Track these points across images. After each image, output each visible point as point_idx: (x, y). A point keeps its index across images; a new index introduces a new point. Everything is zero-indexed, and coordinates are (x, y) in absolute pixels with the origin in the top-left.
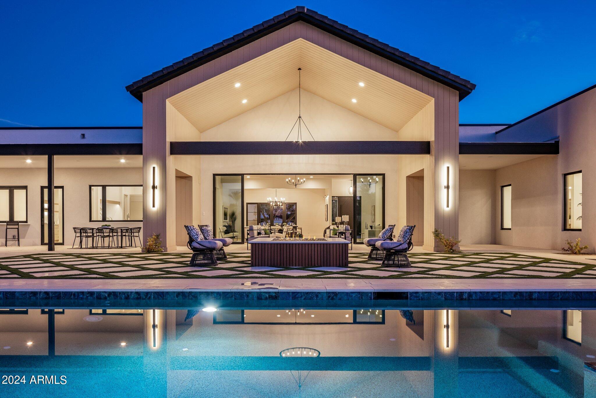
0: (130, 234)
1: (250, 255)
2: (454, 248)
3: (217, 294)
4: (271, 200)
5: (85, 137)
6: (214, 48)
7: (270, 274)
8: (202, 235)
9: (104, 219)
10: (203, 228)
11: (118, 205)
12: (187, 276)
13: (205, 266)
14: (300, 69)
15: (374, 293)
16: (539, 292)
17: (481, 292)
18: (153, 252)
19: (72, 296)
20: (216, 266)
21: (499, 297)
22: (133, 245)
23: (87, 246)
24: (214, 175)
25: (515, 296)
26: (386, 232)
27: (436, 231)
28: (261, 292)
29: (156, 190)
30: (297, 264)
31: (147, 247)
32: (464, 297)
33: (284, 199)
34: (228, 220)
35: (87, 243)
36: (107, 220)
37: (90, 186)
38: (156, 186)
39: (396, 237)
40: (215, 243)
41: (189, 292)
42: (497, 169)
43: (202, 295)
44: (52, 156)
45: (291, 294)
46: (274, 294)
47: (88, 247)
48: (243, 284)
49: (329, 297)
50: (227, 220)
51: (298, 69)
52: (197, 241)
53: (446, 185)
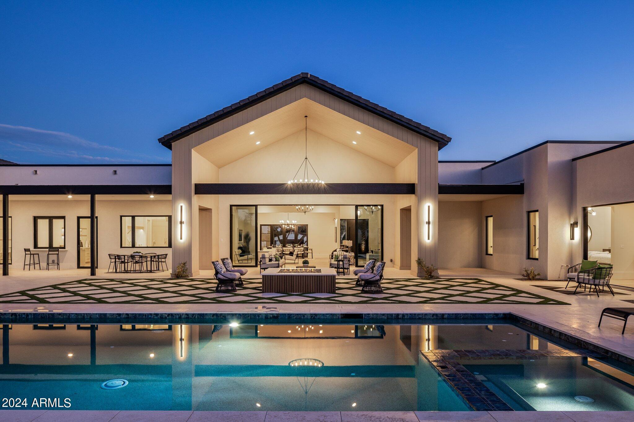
0: (158, 260)
1: (261, 281)
2: (432, 274)
3: (239, 315)
4: (283, 222)
5: (117, 173)
6: (232, 107)
7: (275, 299)
8: (225, 268)
9: (133, 246)
10: (224, 261)
11: (142, 230)
12: (216, 301)
13: (228, 292)
14: (306, 117)
15: (341, 314)
16: (448, 314)
17: (410, 314)
18: (181, 277)
19: (144, 317)
20: (236, 293)
21: (422, 317)
22: (161, 268)
23: (120, 269)
24: (231, 206)
25: (433, 316)
26: (370, 264)
27: (419, 259)
28: (267, 314)
29: (183, 225)
30: (297, 290)
31: (177, 273)
32: (400, 317)
33: (296, 222)
34: (243, 241)
35: (121, 268)
36: (136, 246)
37: (121, 217)
38: (183, 221)
39: (393, 261)
40: (235, 275)
41: (221, 314)
42: (483, 201)
43: (229, 316)
44: (94, 195)
45: (287, 315)
46: (276, 315)
47: (122, 271)
48: (256, 308)
49: (312, 317)
50: (241, 241)
51: (305, 117)
52: (221, 274)
53: (427, 220)
